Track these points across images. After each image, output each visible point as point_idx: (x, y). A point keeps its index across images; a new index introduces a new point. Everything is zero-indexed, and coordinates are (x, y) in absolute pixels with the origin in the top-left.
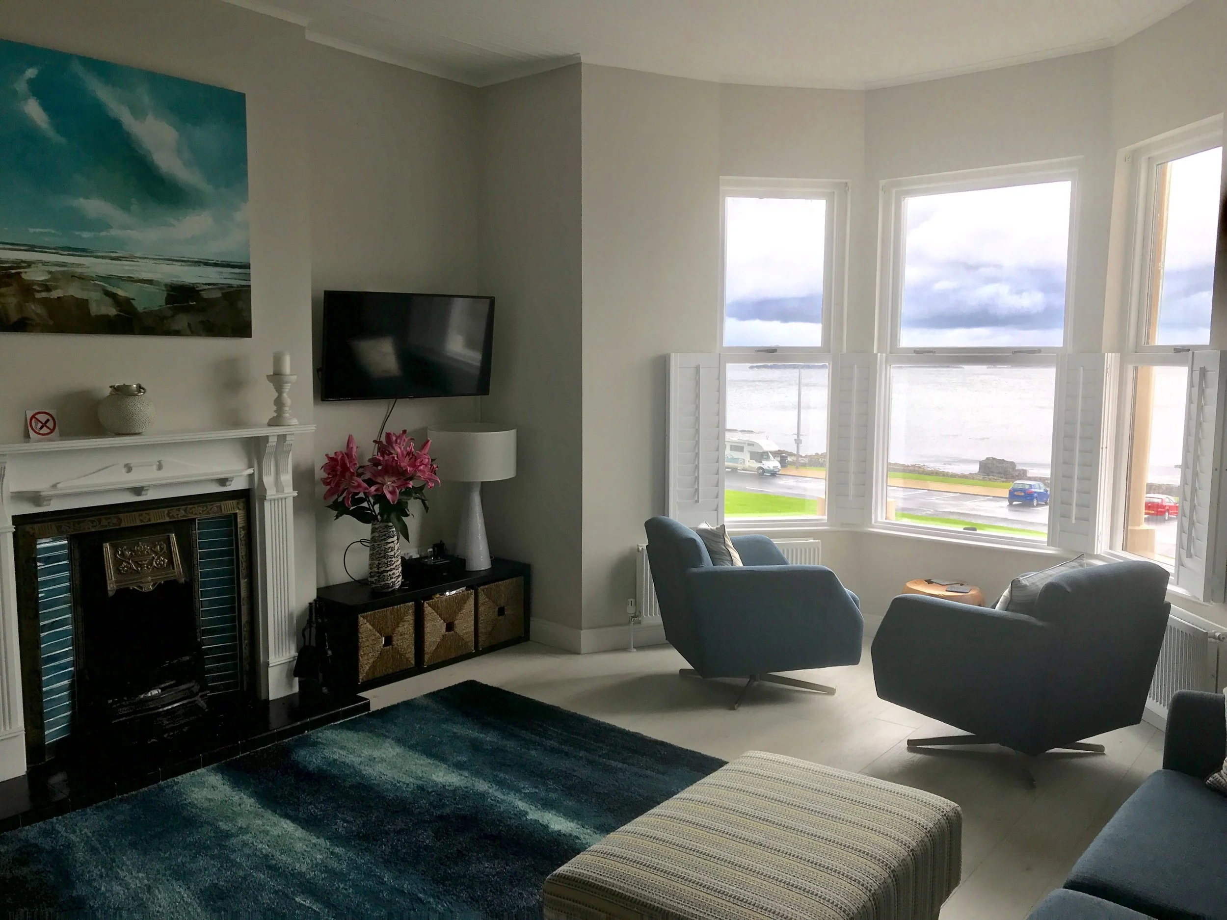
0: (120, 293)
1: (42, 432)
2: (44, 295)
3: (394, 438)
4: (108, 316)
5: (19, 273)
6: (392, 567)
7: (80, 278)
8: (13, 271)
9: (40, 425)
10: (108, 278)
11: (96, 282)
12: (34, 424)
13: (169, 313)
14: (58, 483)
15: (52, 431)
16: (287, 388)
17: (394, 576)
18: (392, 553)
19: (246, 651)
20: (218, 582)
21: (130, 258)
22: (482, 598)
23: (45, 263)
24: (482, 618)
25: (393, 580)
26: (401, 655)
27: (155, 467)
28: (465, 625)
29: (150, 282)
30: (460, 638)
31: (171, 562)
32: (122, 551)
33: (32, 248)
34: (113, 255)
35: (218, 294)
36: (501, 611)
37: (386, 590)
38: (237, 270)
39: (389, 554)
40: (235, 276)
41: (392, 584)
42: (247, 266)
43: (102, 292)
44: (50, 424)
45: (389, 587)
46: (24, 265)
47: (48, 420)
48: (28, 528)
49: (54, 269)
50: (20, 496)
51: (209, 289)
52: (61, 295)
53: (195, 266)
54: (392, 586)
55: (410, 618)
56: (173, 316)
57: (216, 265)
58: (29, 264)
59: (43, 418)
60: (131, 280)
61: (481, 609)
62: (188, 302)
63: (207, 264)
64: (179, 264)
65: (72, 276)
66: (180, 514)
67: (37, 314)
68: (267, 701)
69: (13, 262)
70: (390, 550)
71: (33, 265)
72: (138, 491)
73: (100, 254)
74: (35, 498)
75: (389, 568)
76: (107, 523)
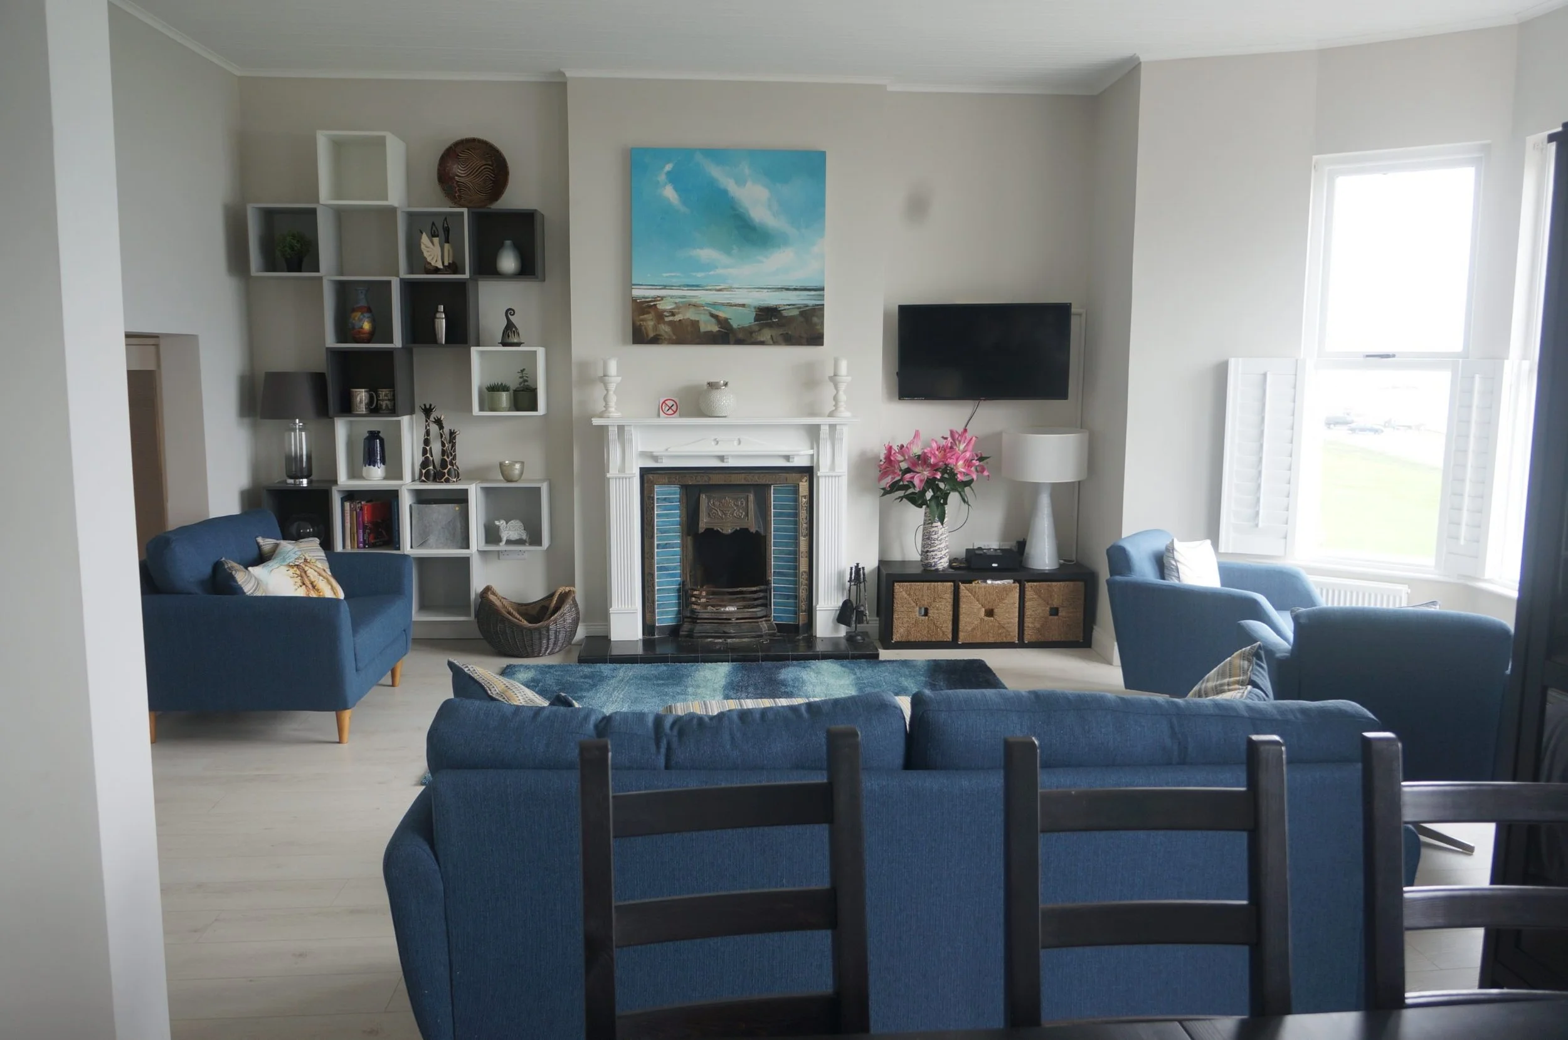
0: (722, 315)
1: (669, 413)
2: (671, 318)
4: (711, 332)
5: (655, 305)
6: (934, 548)
7: (694, 306)
8: (652, 304)
9: (667, 408)
10: (714, 305)
11: (705, 308)
12: (663, 407)
13: (757, 328)
14: (669, 447)
15: (675, 412)
16: (844, 387)
17: (936, 557)
18: (936, 536)
19: (804, 594)
20: (786, 537)
21: (730, 289)
22: (1031, 594)
23: (672, 297)
24: (1028, 614)
25: (935, 560)
26: (937, 627)
27: (736, 442)
28: (1007, 614)
29: (743, 305)
30: (1002, 627)
31: (747, 514)
32: (713, 502)
33: (665, 287)
34: (718, 288)
35: (796, 312)
36: (1053, 612)
37: (929, 568)
38: (813, 293)
39: (933, 536)
40: (809, 297)
41: (933, 564)
43: (708, 315)
44: (674, 408)
45: (931, 566)
46: (659, 299)
47: (673, 405)
48: (649, 476)
49: (677, 300)
50: (645, 454)
51: (788, 309)
52: (682, 318)
53: (778, 291)
54: (934, 566)
55: (948, 596)
56: (760, 330)
57: (795, 289)
58: (662, 298)
59: (668, 404)
60: (730, 305)
61: (1028, 604)
62: (771, 319)
63: (787, 289)
64: (766, 290)
65: (689, 305)
67: (666, 332)
68: (815, 638)
69: (652, 298)
70: (934, 533)
71: (664, 299)
72: (722, 459)
73: (710, 288)
74: (653, 456)
75: (932, 549)
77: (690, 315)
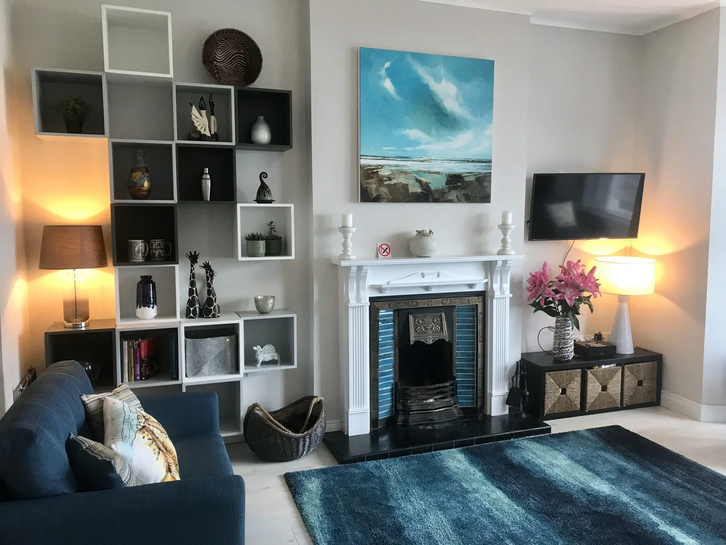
0: (424, 180)
1: (384, 254)
2: (388, 182)
3: (572, 265)
4: (417, 193)
5: (377, 172)
6: (568, 345)
7: (405, 173)
8: (375, 171)
9: (383, 251)
10: (418, 172)
11: (412, 174)
12: (380, 250)
13: (446, 190)
14: (390, 281)
15: (388, 254)
16: (509, 232)
17: (569, 352)
18: (568, 337)
19: (480, 385)
20: (466, 343)
21: (430, 160)
22: (627, 373)
23: (389, 166)
24: (626, 386)
25: (568, 354)
26: (571, 401)
27: (436, 276)
28: (614, 388)
29: (438, 173)
30: (611, 397)
31: (442, 329)
32: (418, 321)
33: (384, 158)
34: (421, 159)
35: (473, 178)
36: (640, 383)
37: (564, 360)
38: (484, 164)
39: (566, 337)
40: (483, 168)
41: (567, 356)
42: (490, 162)
43: (415, 179)
44: (388, 250)
45: (565, 358)
46: (380, 167)
47: (387, 248)
48: (375, 303)
49: (393, 168)
50: (373, 288)
51: (468, 176)
52: (396, 182)
53: (462, 163)
54: (567, 358)
55: (578, 379)
56: (449, 192)
57: (473, 161)
58: (382, 166)
59: (385, 247)
60: (429, 172)
61: (626, 380)
62: (457, 184)
63: (468, 161)
64: (454, 162)
65: (401, 172)
66: (448, 302)
67: (385, 193)
68: (490, 416)
69: (375, 166)
70: (567, 335)
71: (384, 167)
72: (427, 288)
73: (416, 159)
74: (380, 289)
75: (565, 346)
76: (412, 304)
77: (401, 180)
